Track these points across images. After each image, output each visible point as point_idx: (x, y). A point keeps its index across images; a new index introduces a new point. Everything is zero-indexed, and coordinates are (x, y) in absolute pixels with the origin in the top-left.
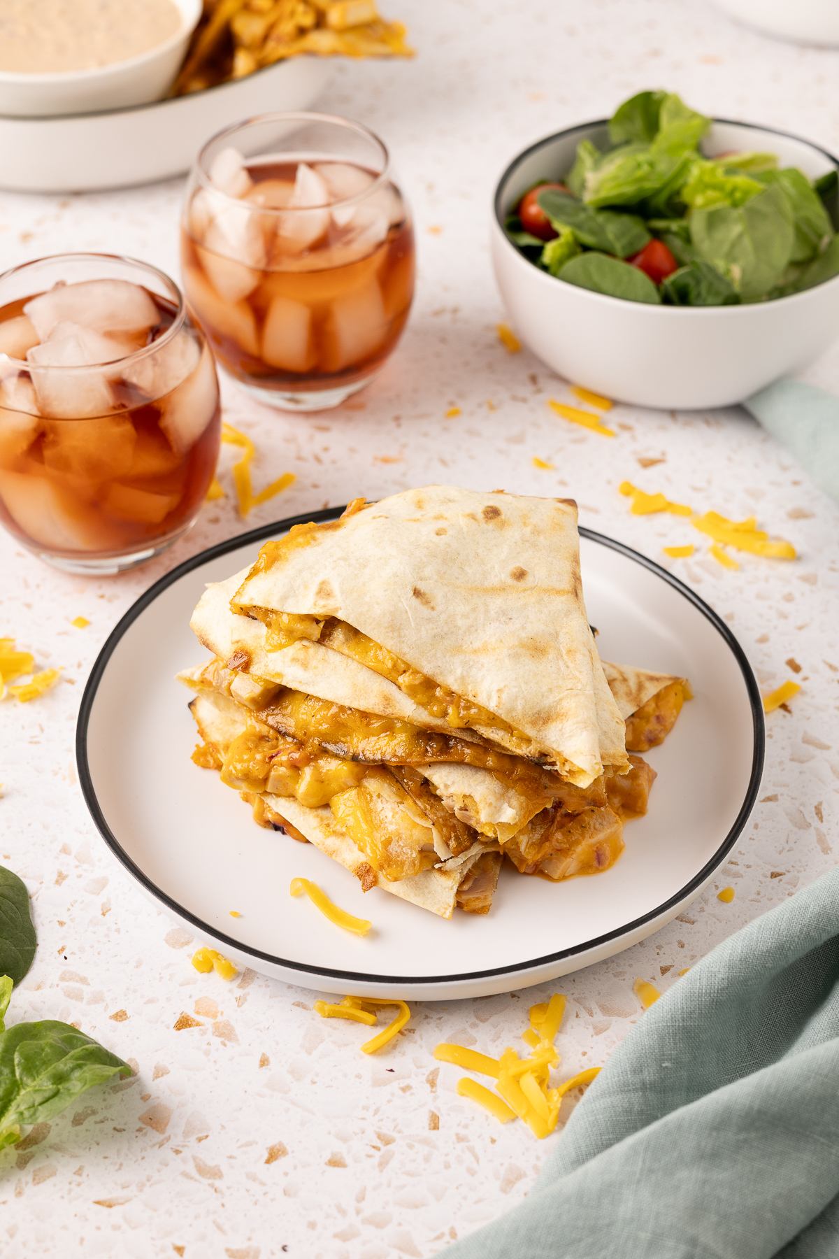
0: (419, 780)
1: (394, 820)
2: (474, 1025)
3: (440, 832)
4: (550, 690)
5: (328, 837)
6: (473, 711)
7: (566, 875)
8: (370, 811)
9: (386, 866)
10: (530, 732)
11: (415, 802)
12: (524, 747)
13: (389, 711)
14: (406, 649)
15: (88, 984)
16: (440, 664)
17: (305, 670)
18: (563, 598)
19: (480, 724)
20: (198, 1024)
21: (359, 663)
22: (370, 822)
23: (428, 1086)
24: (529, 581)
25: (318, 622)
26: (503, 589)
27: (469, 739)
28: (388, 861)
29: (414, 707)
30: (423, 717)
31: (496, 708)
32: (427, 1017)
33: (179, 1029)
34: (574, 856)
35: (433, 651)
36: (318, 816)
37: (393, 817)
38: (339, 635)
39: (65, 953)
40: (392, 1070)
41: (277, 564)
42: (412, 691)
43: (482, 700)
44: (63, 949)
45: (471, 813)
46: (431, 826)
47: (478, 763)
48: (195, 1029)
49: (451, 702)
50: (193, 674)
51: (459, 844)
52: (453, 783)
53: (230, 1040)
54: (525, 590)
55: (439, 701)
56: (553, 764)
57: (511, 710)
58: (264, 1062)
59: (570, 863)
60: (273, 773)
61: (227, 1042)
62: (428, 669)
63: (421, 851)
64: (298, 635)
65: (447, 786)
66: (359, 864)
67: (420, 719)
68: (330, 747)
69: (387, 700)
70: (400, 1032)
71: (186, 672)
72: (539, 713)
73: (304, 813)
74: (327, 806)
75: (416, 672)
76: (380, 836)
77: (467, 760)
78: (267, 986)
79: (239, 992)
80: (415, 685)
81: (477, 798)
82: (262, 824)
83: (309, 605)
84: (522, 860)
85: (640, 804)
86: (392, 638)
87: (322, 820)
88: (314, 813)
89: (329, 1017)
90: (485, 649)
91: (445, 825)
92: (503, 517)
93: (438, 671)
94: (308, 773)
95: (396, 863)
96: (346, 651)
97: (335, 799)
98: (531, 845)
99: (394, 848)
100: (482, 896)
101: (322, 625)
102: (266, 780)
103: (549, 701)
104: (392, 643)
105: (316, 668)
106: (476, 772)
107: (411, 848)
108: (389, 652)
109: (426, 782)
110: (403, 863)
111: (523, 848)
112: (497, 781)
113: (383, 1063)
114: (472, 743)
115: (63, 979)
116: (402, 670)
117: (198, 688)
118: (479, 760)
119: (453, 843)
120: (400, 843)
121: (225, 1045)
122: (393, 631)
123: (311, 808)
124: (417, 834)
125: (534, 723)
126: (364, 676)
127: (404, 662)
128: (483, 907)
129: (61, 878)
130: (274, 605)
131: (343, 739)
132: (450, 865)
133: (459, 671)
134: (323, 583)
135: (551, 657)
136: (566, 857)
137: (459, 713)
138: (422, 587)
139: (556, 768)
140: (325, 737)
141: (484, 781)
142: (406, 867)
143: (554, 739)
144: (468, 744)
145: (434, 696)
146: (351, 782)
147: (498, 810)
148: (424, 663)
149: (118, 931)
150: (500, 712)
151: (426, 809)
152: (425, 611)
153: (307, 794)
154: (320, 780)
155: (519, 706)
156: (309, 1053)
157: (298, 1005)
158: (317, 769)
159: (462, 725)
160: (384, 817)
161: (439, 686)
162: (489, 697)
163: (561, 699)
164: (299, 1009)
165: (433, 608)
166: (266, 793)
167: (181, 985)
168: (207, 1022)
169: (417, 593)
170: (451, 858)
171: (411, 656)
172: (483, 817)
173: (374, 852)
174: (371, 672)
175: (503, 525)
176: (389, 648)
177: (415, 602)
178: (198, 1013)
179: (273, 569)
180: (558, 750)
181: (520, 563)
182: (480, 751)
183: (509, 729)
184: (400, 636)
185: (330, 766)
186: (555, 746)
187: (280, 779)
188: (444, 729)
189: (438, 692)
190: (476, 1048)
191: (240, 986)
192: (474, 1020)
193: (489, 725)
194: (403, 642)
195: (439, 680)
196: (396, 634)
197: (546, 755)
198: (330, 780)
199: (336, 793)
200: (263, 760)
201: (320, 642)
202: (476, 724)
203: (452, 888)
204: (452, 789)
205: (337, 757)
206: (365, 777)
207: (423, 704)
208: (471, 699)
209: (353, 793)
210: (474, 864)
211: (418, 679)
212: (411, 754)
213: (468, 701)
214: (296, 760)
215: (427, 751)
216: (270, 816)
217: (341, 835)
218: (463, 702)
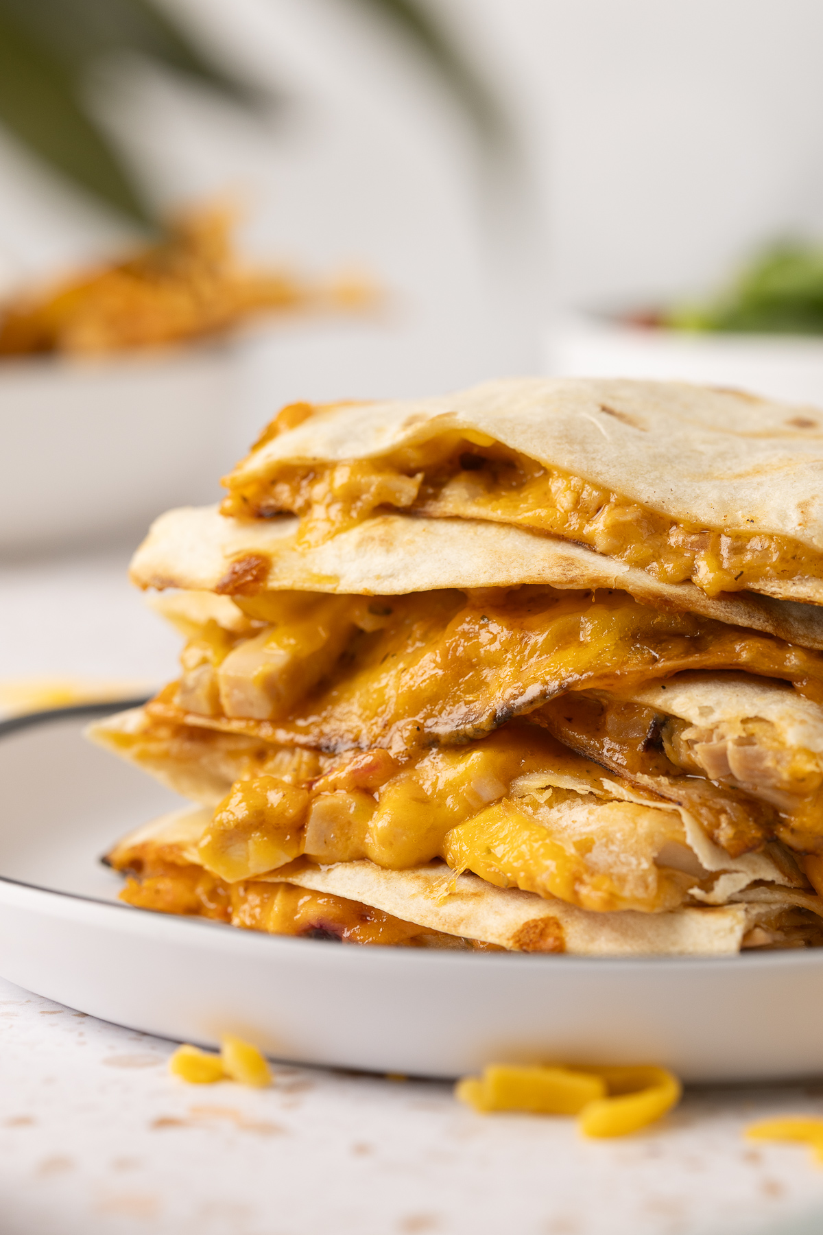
0: (643, 730)
1: (591, 821)
3: (696, 817)
5: (445, 902)
6: (752, 551)
8: (538, 822)
9: (585, 878)
11: (634, 783)
13: (573, 574)
14: (599, 467)
16: (672, 487)
17: (387, 552)
19: (767, 577)
21: (502, 524)
24: (822, 430)
25: (411, 474)
26: (773, 435)
27: (743, 621)
28: (587, 871)
29: (625, 567)
30: (645, 582)
31: (798, 528)
35: (656, 473)
36: (418, 878)
37: (591, 813)
38: (456, 490)
42: (620, 538)
43: (768, 521)
45: (764, 744)
46: (676, 808)
47: (767, 665)
49: (703, 546)
51: (738, 835)
52: (719, 703)
54: (817, 437)
55: (677, 552)
60: (316, 806)
62: (648, 493)
63: (658, 864)
64: (368, 498)
66: (521, 929)
67: (640, 583)
68: (443, 726)
73: (388, 880)
74: (438, 861)
75: (625, 502)
76: (567, 839)
80: (624, 524)
81: (772, 719)
83: (392, 436)
86: (571, 452)
87: (428, 881)
88: (410, 875)
90: (758, 471)
91: (705, 805)
92: (747, 395)
93: (671, 497)
94: (392, 797)
95: (608, 875)
97: (454, 834)
99: (599, 856)
101: (419, 477)
102: (299, 828)
104: (572, 458)
105: (412, 542)
106: (764, 690)
107: (635, 854)
108: (566, 475)
109: (661, 730)
110: (622, 879)
112: (809, 702)
114: (749, 629)
116: (593, 506)
118: (768, 657)
119: (725, 833)
120: (612, 848)
122: (570, 443)
123: (402, 868)
124: (646, 825)
127: (596, 486)
131: (469, 695)
132: (723, 889)
133: (715, 496)
137: (720, 563)
138: (615, 405)
140: (433, 701)
142: (629, 886)
144: (744, 634)
145: (665, 545)
146: (489, 792)
148: (641, 487)
150: (809, 533)
151: (660, 785)
152: (629, 430)
153: (389, 840)
154: (421, 802)
158: (413, 783)
159: (728, 583)
160: (570, 823)
161: (674, 523)
162: (784, 517)
165: (643, 429)
166: (304, 861)
169: (606, 410)
170: (725, 872)
171: (611, 476)
172: (792, 742)
174: (529, 537)
175: (750, 400)
176: (565, 466)
179: (306, 423)
182: (771, 640)
184: (585, 450)
185: (439, 771)
187: (334, 816)
188: (691, 603)
189: (675, 538)
193: (785, 575)
194: (593, 459)
195: (674, 511)
196: (577, 447)
198: (442, 796)
199: (457, 821)
200: (296, 784)
201: (411, 512)
202: (756, 579)
203: (732, 930)
204: (716, 717)
205: (460, 744)
206: (521, 773)
207: (643, 563)
208: (746, 527)
209: (496, 810)
210: (767, 915)
211: (629, 515)
212: (623, 664)
213: (739, 537)
214: (367, 768)
215: (655, 659)
216: (311, 911)
217: (475, 894)
218: (726, 543)
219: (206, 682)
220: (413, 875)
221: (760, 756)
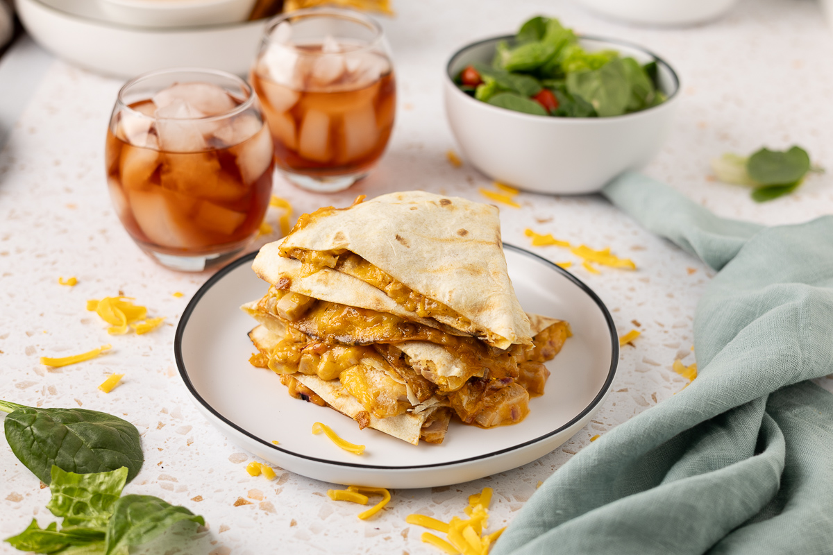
0: (398, 356)
1: (381, 382)
2: (432, 506)
3: (411, 387)
4: (483, 292)
5: (338, 397)
6: (434, 306)
7: (492, 424)
8: (366, 378)
9: (375, 408)
10: (470, 317)
11: (395, 370)
12: (466, 327)
13: (379, 307)
14: (391, 268)
15: (177, 482)
16: (413, 277)
17: (326, 286)
18: (491, 246)
19: (438, 314)
20: (249, 503)
21: (361, 280)
22: (366, 384)
23: (402, 538)
24: (469, 236)
25: (335, 256)
26: (452, 240)
27: (430, 325)
28: (376, 406)
29: (396, 305)
30: (401, 311)
31: (448, 302)
32: (401, 501)
33: (237, 506)
34: (497, 411)
35: (408, 270)
36: (331, 386)
37: (381, 380)
38: (348, 265)
39: (162, 465)
40: (378, 529)
41: (309, 225)
42: (395, 295)
43: (439, 298)
44: (161, 463)
45: (432, 371)
46: (406, 384)
47: (436, 341)
48: (247, 506)
49: (420, 301)
50: (252, 306)
51: (423, 395)
52: (420, 353)
53: (271, 512)
54: (466, 241)
55: (411, 301)
56: (485, 336)
57: (457, 303)
58: (293, 524)
59: (495, 416)
60: (302, 359)
61: (269, 513)
62: (405, 280)
63: (398, 401)
64: (321, 264)
65: (416, 356)
66: (357, 413)
67: (399, 312)
68: (341, 339)
69: (379, 301)
70: (383, 508)
71: (248, 305)
72: (475, 305)
73: (323, 385)
74: (337, 379)
75: (397, 282)
76: (372, 391)
77: (429, 338)
78: (296, 484)
79: (278, 487)
80: (396, 290)
81: (435, 362)
82: (295, 395)
83: (330, 244)
84: (464, 412)
85: (539, 387)
86: (382, 262)
87: (334, 388)
88: (329, 384)
89: (337, 500)
90: (441, 270)
91: (414, 383)
92: (453, 204)
93: (411, 282)
94: (325, 357)
95: (382, 407)
96: (352, 273)
97: (343, 373)
98: (469, 403)
99: (381, 398)
100: (438, 433)
101: (337, 258)
102: (298, 364)
103: (482, 298)
104: (382, 264)
105: (333, 284)
106: (435, 348)
107: (392, 398)
108: (380, 270)
109: (403, 356)
110: (387, 407)
111: (464, 403)
112: (448, 354)
113: (371, 526)
114: (432, 328)
115: (160, 478)
116: (388, 282)
117: (255, 314)
118: (437, 338)
119: (419, 394)
120: (385, 395)
121: (267, 514)
122: (383, 257)
123: (327, 381)
124: (396, 388)
125: (472, 311)
126: (364, 288)
127: (390, 277)
128: (438, 440)
129: (160, 426)
130: (307, 246)
131: (349, 333)
132: (417, 409)
133: (424, 282)
134: (339, 233)
135: (483, 275)
136: (492, 412)
137: (424, 308)
138: (401, 235)
139: (486, 338)
140: (338, 332)
141: (440, 353)
142: (388, 410)
143: (485, 321)
144: (430, 329)
145: (408, 297)
146: (353, 362)
147: (450, 369)
148: (403, 277)
149: (198, 454)
150: (451, 304)
151: (402, 373)
152: (403, 248)
153: (323, 374)
154: (333, 362)
155: (463, 301)
156: (323, 519)
157: (316, 494)
158: (331, 355)
159: (426, 315)
160: (375, 381)
161: (412, 291)
162: (444, 296)
163: (489, 297)
164: (317, 496)
165: (408, 247)
166: (298, 373)
167: (239, 482)
168: (256, 502)
169: (398, 238)
170: (418, 405)
171: (394, 272)
172: (440, 372)
173: (368, 400)
174: (369, 286)
175: (452, 208)
176: (380, 267)
177: (397, 242)
178: (250, 497)
179: (307, 227)
180: (488, 327)
181: (465, 227)
182: (438, 333)
183: (455, 315)
184: (387, 261)
185: (339, 352)
186: (485, 325)
187: (307, 362)
188: (415, 319)
189: (412, 296)
190: (435, 517)
191: (278, 484)
192: (433, 503)
193: (443, 315)
194: (389, 264)
195: (412, 287)
196: (385, 259)
197: (480, 332)
198: (340, 361)
199: (343, 370)
200: (297, 351)
201: (336, 269)
202: (435, 314)
203: (418, 425)
204: (419, 358)
205: (345, 345)
206: (363, 357)
207: (401, 303)
208: (433, 298)
209: (355, 369)
210: (432, 413)
211: (398, 287)
212: (393, 336)
213: (430, 299)
214: (318, 349)
215: (403, 334)
216: (300, 389)
217: (347, 396)
218: (427, 301)
219: (274, 305)
221: (431, 375)
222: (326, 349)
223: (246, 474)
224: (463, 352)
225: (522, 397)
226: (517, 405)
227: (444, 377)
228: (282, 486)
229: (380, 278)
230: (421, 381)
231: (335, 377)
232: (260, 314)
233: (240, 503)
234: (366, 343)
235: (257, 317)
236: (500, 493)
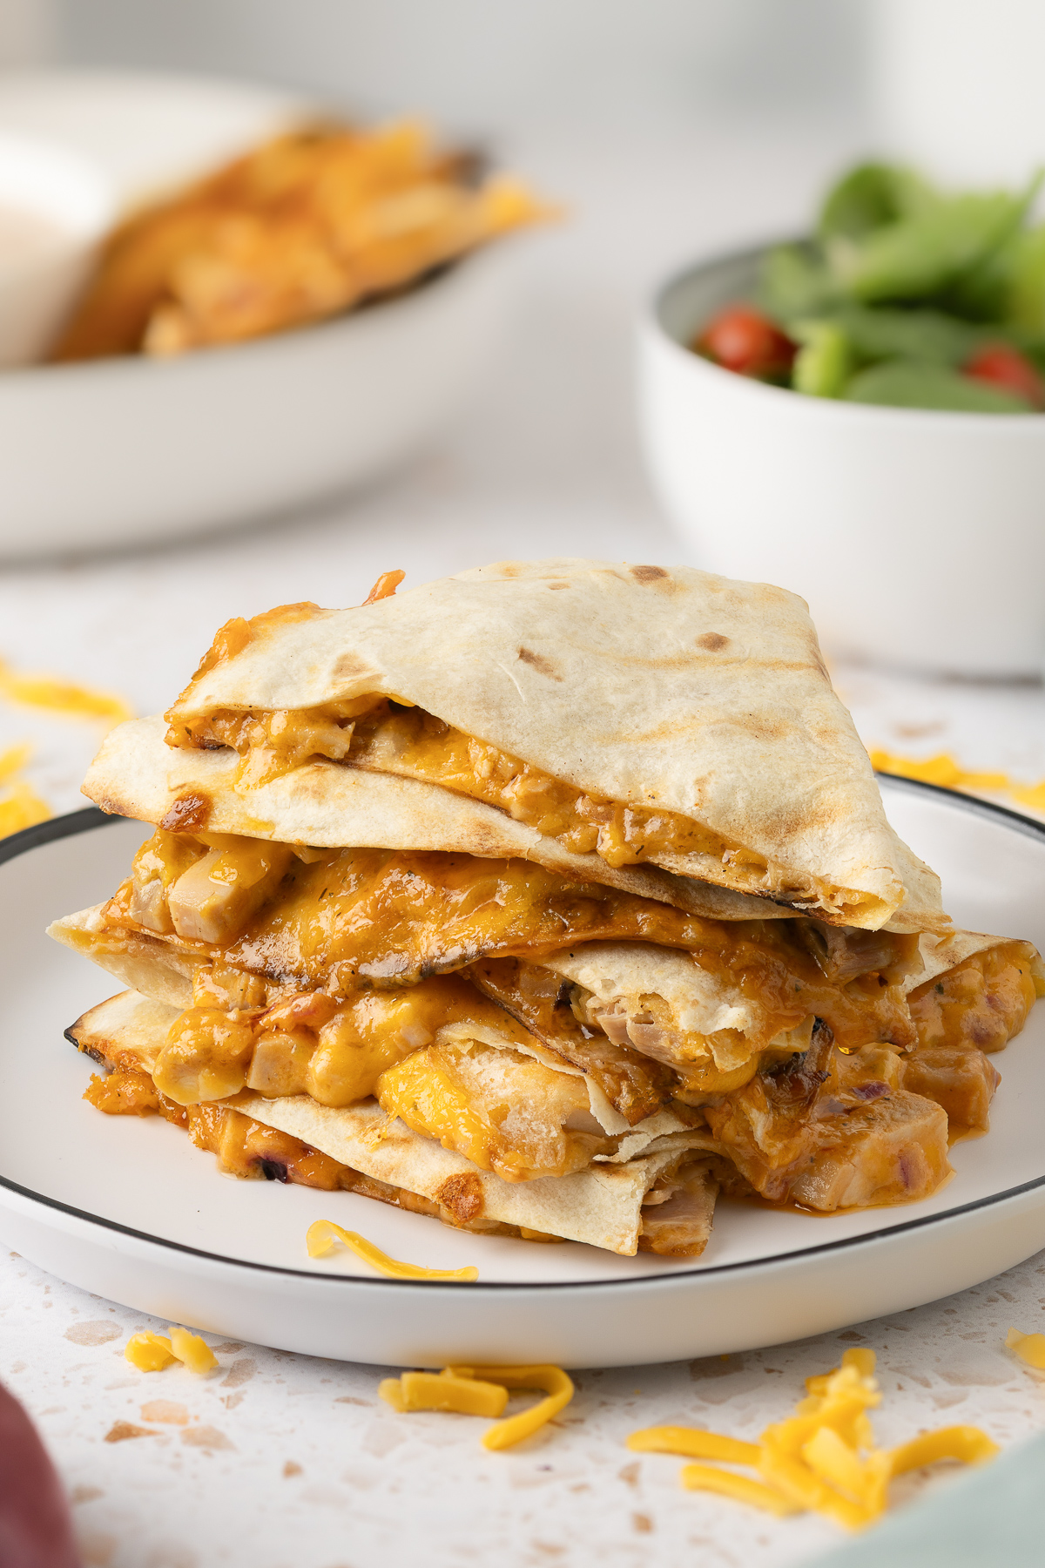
0: (550, 996)
1: (508, 1080)
2: (698, 1409)
3: (600, 1083)
4: (797, 777)
5: (377, 1147)
6: (652, 826)
7: (844, 1203)
8: (460, 1077)
9: (500, 1151)
10: (763, 847)
11: (545, 1045)
12: (753, 878)
13: (491, 843)
14: (514, 737)
16: (582, 756)
17: (320, 803)
18: (801, 672)
19: (665, 851)
20: (150, 1433)
21: (426, 783)
22: (463, 1089)
23: (622, 1486)
24: (733, 651)
25: (342, 723)
26: (684, 662)
27: (644, 892)
28: (498, 1145)
29: (538, 838)
30: (555, 852)
31: (695, 808)
32: (603, 1404)
33: (114, 1441)
34: (856, 1159)
35: (567, 739)
36: (353, 1118)
37: (506, 1075)
38: (384, 746)
40: (547, 1468)
41: (251, 646)
42: (533, 811)
43: (669, 799)
45: (660, 1024)
46: (582, 1074)
47: (666, 938)
48: (147, 1441)
49: (607, 817)
50: (84, 920)
51: (638, 1102)
52: (620, 977)
53: (218, 1447)
54: (726, 663)
55: (583, 821)
56: (813, 900)
57: (723, 812)
58: (291, 1470)
59: (848, 1176)
60: (259, 1047)
61: (213, 1451)
62: (559, 765)
63: (566, 1129)
64: (303, 750)
65: (608, 985)
66: (443, 1181)
67: (550, 856)
68: (377, 970)
69: (486, 829)
70: (551, 1421)
71: (72, 920)
72: (778, 813)
73: (326, 1118)
74: (371, 1100)
75: (538, 774)
76: (484, 1106)
77: (646, 930)
78: (279, 1382)
79: (229, 1391)
80: (536, 795)
81: (667, 995)
82: (241, 1168)
83: (322, 689)
84: (759, 1160)
86: (488, 720)
87: (362, 1122)
88: (346, 1114)
89: (409, 1411)
90: (664, 732)
91: (607, 1071)
92: (671, 578)
93: (580, 768)
94: (330, 1035)
95: (521, 1147)
96: (399, 767)
97: (388, 1077)
98: (775, 1133)
99: (512, 1125)
100: (689, 1225)
101: (351, 728)
102: (245, 1063)
103: (794, 794)
104: (489, 726)
105: (342, 798)
106: (663, 960)
107: (546, 1122)
108: (484, 744)
109: (570, 993)
110: (533, 1149)
111: (760, 1132)
112: (704, 973)
113: (527, 1463)
114: (650, 900)
116: (509, 775)
117: (94, 947)
118: (667, 929)
119: (626, 1100)
120: (525, 1115)
121: (210, 1454)
122: (487, 708)
123: (339, 1107)
124: (556, 1092)
125: (770, 832)
126: (438, 802)
127: (512, 758)
128: (691, 1245)
130: (253, 698)
131: (398, 946)
132: (626, 1149)
133: (619, 765)
134: (345, 658)
135: (790, 738)
136: (840, 1162)
137: (624, 836)
138: (534, 647)
139: (816, 905)
140: (366, 947)
141: (679, 973)
142: (539, 1156)
143: (810, 855)
144: (647, 904)
145: (574, 814)
146: (416, 1038)
147: (713, 1014)
148: (552, 757)
150: (704, 813)
151: (567, 1050)
152: (545, 682)
153: (327, 1084)
154: (356, 1044)
155: (740, 802)
156: (379, 1454)
157: (347, 1400)
158: (350, 1025)
159: (630, 856)
160: (488, 1081)
161: (583, 794)
162: (682, 794)
163: (818, 790)
164: (349, 1407)
165: (559, 679)
166: (249, 1094)
167: (108, 1388)
168: (173, 1431)
169: (525, 655)
170: (629, 1133)
171: (524, 746)
172: (684, 1021)
173: (474, 1128)
174: (450, 796)
175: (672, 589)
176: (482, 735)
177: (523, 666)
178: (149, 1419)
179: (245, 651)
180: (818, 874)
181: (719, 629)
182: (669, 914)
183: (716, 845)
184: (501, 716)
185: (374, 1013)
186: (812, 868)
187: (276, 1056)
188: (597, 874)
189: (581, 806)
190: (713, 1429)
191: (225, 1384)
192: (700, 1403)
193: (682, 850)
194: (509, 726)
195: (583, 783)
196: (494, 713)
197: (796, 890)
198: (375, 1040)
199: (388, 1066)
200: (240, 1022)
201: (346, 762)
202: (655, 852)
203: (633, 1194)
204: (618, 991)
205: (392, 989)
206: (446, 1023)
207: (552, 834)
208: (648, 803)
209: (422, 1058)
210: (668, 1166)
211: (541, 787)
212: (536, 932)
213: (641, 811)
214: (309, 1012)
215: (565, 927)
216: (258, 1143)
217: (405, 1141)
218: (628, 816)
219: (157, 901)
220: (349, 1114)
221: (655, 1036)
222: (329, 1009)
223: (127, 1367)
224: (746, 969)
225: (928, 1121)
226: (916, 1144)
227: (700, 1037)
228: (240, 1388)
229: (482, 768)
230: (626, 1065)
231: (364, 1092)
232: (111, 945)
233: (121, 1433)
234: (453, 964)
235: (101, 955)
236: (897, 1370)
